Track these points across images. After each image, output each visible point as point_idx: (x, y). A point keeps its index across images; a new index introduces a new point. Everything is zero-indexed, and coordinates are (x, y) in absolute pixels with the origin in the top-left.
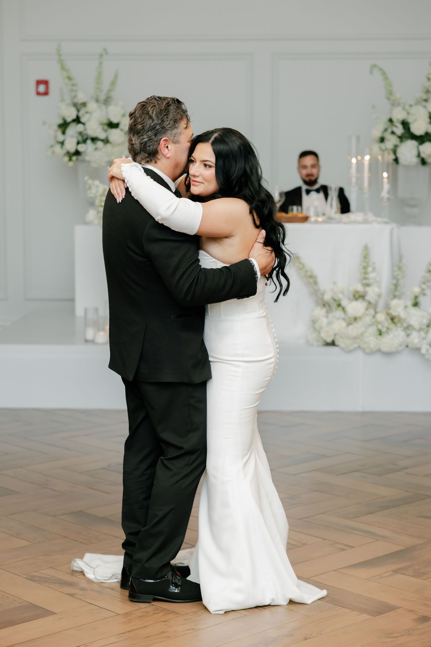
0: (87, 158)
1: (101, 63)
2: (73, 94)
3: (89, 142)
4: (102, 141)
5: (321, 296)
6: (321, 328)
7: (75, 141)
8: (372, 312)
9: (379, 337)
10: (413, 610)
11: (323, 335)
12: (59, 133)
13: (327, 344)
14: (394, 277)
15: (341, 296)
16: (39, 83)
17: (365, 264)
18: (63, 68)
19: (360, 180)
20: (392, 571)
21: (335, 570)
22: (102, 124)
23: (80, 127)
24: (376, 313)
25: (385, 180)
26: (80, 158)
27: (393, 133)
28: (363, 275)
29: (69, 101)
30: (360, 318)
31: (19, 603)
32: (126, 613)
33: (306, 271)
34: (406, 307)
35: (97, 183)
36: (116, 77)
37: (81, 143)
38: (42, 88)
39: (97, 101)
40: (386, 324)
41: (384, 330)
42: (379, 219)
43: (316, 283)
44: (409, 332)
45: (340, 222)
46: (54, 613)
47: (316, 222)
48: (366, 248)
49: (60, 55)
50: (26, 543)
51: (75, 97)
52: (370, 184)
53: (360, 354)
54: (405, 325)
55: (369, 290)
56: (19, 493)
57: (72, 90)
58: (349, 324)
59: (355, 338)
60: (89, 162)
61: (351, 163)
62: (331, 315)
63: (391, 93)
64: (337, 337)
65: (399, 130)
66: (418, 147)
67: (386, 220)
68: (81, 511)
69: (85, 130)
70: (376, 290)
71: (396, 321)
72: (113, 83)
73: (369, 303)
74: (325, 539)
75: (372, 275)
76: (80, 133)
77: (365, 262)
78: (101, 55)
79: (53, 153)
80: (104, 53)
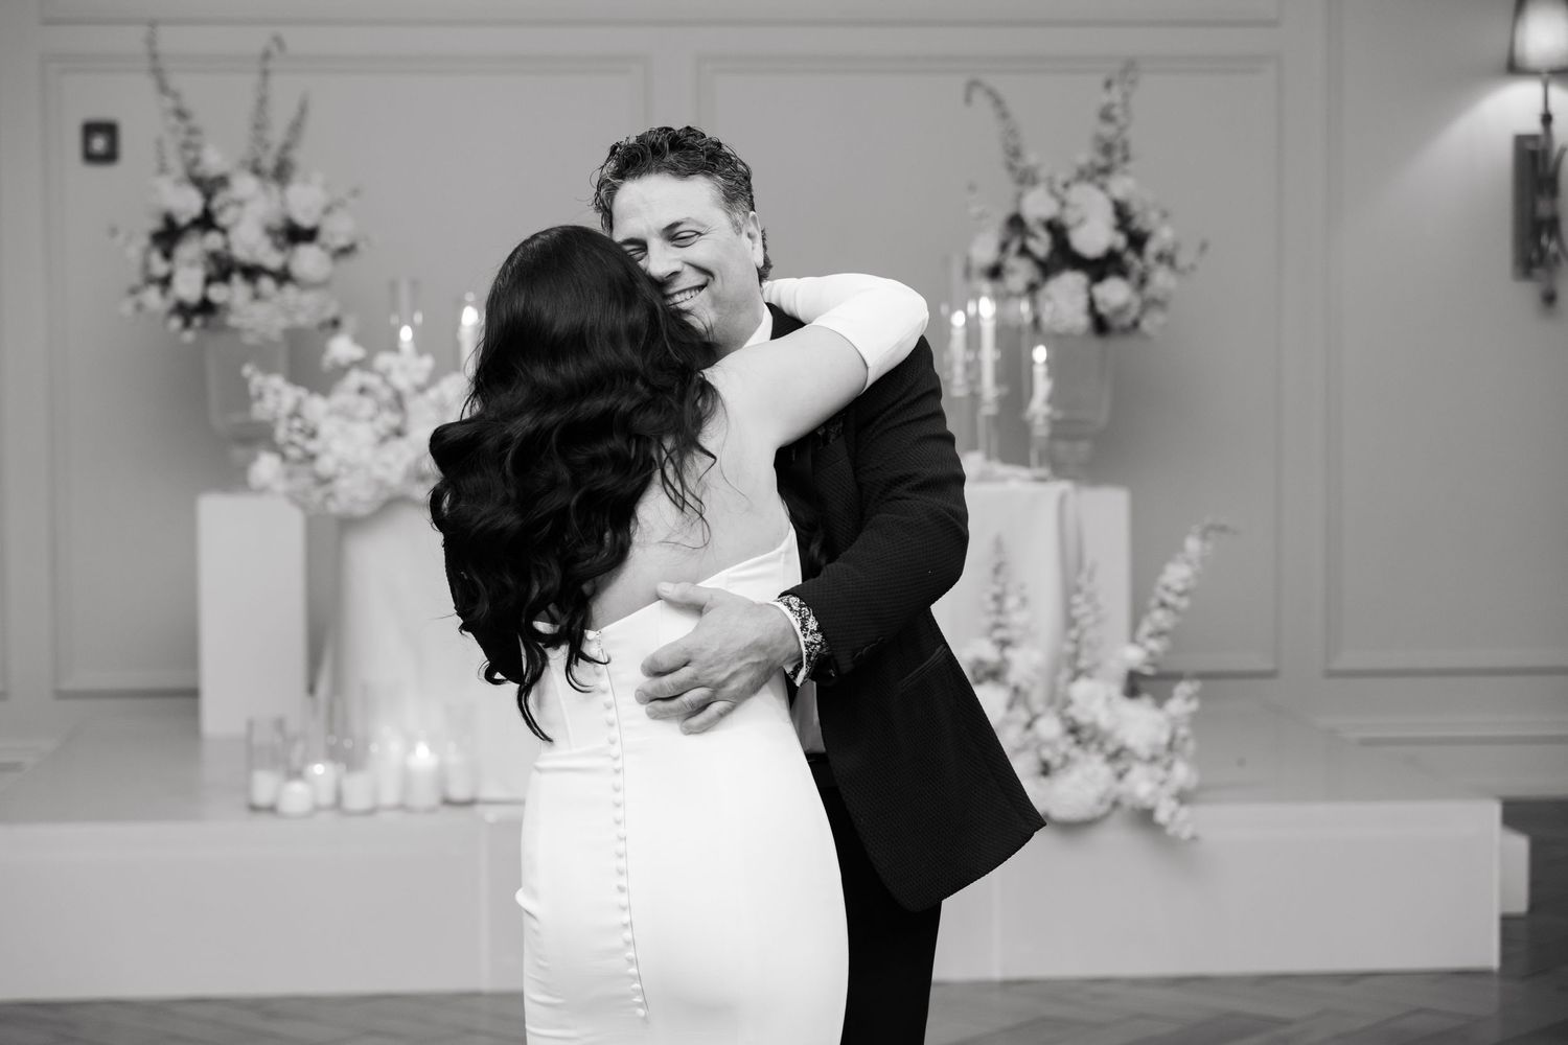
0: (232, 321)
1: (265, 73)
2: (191, 154)
3: (236, 279)
4: (273, 275)
7: (199, 275)
8: (1022, 713)
9: (1044, 781)
12: (156, 258)
14: (1070, 622)
16: (91, 129)
17: (997, 589)
18: (163, 88)
19: (973, 368)
22: (270, 231)
23: (214, 241)
24: (1032, 717)
25: (1041, 370)
26: (213, 320)
27: (1024, 251)
28: (994, 619)
29: (180, 172)
34: (1109, 699)
35: (277, 381)
36: (303, 110)
37: (217, 281)
38: (99, 144)
39: (257, 171)
40: (1061, 747)
41: (1056, 761)
42: (1024, 473)
44: (1120, 766)
48: (998, 546)
49: (154, 56)
51: (196, 162)
52: (999, 380)
54: (1110, 748)
55: (1013, 655)
57: (187, 146)
60: (236, 331)
61: (950, 326)
63: (1016, 153)
65: (1041, 245)
66: (1089, 290)
67: (1043, 472)
69: (227, 246)
70: (1030, 655)
71: (1085, 735)
72: (296, 127)
73: (1016, 690)
75: (1018, 618)
76: (214, 256)
77: (995, 582)
78: (266, 56)
79: (139, 307)
80: (274, 49)
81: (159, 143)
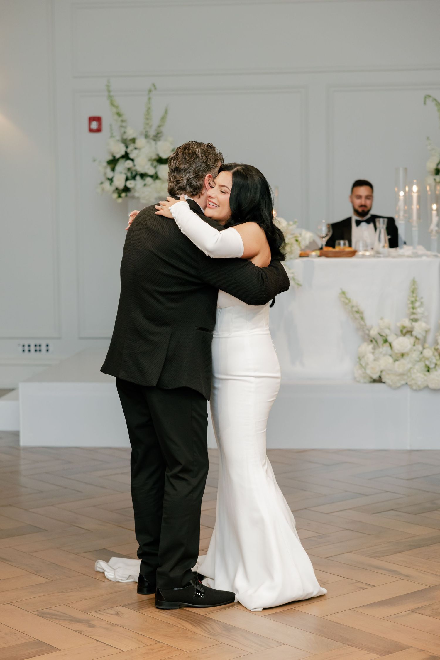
0: (136, 194)
1: (149, 99)
2: (123, 130)
3: (138, 178)
4: (152, 177)
5: (367, 332)
6: (367, 364)
7: (124, 177)
8: (420, 347)
9: (427, 373)
10: (423, 649)
11: (369, 371)
12: (109, 170)
13: (374, 381)
15: (387, 332)
16: (92, 119)
17: (413, 299)
18: (112, 104)
19: (408, 212)
20: (409, 611)
21: (351, 609)
22: (150, 160)
23: (129, 164)
24: (424, 348)
25: (434, 213)
26: (129, 194)
28: (411, 310)
29: (118, 137)
30: (408, 354)
31: (26, 639)
32: (131, 650)
33: (353, 307)
36: (166, 112)
37: (131, 180)
38: (94, 125)
39: (147, 136)
40: (434, 361)
41: (432, 366)
42: (429, 253)
43: (362, 318)
45: (389, 256)
46: (58, 650)
47: (363, 256)
48: (414, 282)
49: (109, 91)
50: (43, 580)
51: (125, 133)
52: (419, 217)
53: (407, 391)
55: (416, 325)
56: (47, 530)
57: (122, 126)
58: (396, 360)
59: (402, 375)
60: (138, 198)
61: (399, 196)
62: (377, 351)
64: (384, 373)
67: (435, 253)
68: (105, 549)
69: (134, 166)
70: (424, 325)
72: (163, 119)
73: (416, 338)
74: (347, 578)
75: (419, 310)
76: (129, 169)
77: (413, 297)
78: (150, 91)
79: (103, 190)
80: (153, 88)
81: (111, 125)
